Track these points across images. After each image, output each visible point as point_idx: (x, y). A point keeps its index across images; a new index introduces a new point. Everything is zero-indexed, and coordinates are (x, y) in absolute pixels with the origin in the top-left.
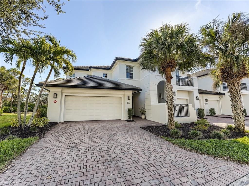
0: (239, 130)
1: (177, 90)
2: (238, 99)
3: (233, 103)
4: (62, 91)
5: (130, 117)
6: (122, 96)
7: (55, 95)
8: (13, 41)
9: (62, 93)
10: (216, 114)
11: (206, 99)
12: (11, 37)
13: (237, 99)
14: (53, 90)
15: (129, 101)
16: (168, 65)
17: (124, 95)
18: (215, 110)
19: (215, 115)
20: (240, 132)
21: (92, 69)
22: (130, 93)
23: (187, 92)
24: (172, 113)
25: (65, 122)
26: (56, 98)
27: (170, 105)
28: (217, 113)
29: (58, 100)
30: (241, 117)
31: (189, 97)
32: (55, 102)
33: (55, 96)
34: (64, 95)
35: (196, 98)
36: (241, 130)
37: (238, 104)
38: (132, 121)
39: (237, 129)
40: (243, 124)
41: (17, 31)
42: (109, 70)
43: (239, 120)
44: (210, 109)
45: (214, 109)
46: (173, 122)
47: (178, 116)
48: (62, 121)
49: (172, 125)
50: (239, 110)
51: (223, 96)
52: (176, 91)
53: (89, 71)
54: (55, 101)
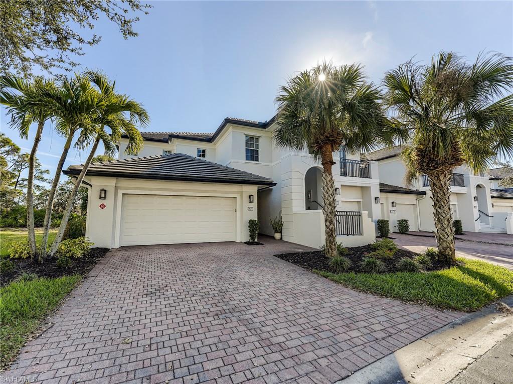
0: (445, 256)
1: (341, 185)
2: (444, 202)
3: (437, 210)
4: (116, 184)
5: (252, 237)
6: (238, 196)
7: (103, 192)
8: (16, 80)
9: (116, 188)
10: (410, 230)
11: (393, 203)
12: (12, 71)
13: (442, 203)
14: (97, 183)
15: (251, 205)
16: (326, 140)
17: (241, 193)
18: (409, 223)
19: (407, 232)
20: (446, 261)
21: (176, 139)
22: (253, 190)
23: (359, 189)
24: (332, 228)
25: (123, 248)
26: (105, 198)
27: (329, 214)
29: (109, 202)
30: (449, 234)
31: (362, 198)
32: (103, 206)
33: (103, 195)
34: (120, 192)
35: (376, 200)
36: (448, 256)
37: (445, 212)
38: (257, 244)
39: (442, 255)
40: (452, 247)
41: (24, 59)
42: (210, 142)
43: (446, 239)
44: (399, 221)
45: (406, 221)
46: (333, 243)
47: (342, 235)
48: (117, 246)
49: (332, 249)
50: (446, 222)
51: (423, 197)
52: (339, 187)
53: (167, 142)
54: (103, 204)
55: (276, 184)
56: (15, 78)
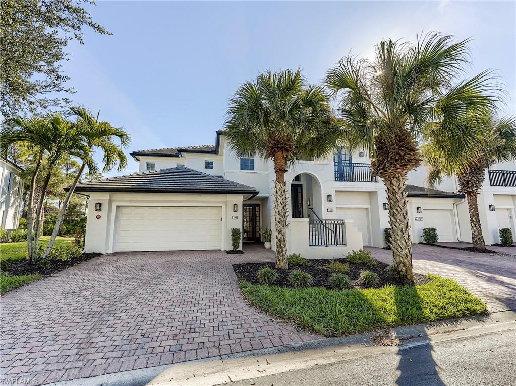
0: (399, 272)
1: (336, 191)
2: (397, 210)
4: (110, 197)
5: (235, 245)
6: (223, 205)
7: (99, 205)
8: (23, 121)
9: (110, 201)
10: (438, 241)
11: (417, 208)
12: (21, 114)
13: (395, 211)
14: (96, 197)
15: (235, 214)
17: (226, 203)
18: (437, 232)
19: (435, 243)
20: (400, 278)
21: (185, 154)
22: (239, 199)
23: (367, 195)
26: (100, 210)
28: (441, 239)
29: (104, 213)
30: (403, 247)
31: (370, 204)
32: (99, 217)
33: (98, 208)
34: (114, 205)
35: (384, 206)
36: (401, 273)
37: (398, 221)
38: (241, 252)
40: (406, 262)
41: (31, 103)
42: (215, 153)
43: (399, 253)
44: (425, 229)
45: (434, 230)
46: (282, 254)
48: (111, 252)
50: (400, 233)
51: (461, 201)
52: (333, 193)
53: (179, 157)
54: (99, 216)
55: (258, 192)
56: (22, 119)
